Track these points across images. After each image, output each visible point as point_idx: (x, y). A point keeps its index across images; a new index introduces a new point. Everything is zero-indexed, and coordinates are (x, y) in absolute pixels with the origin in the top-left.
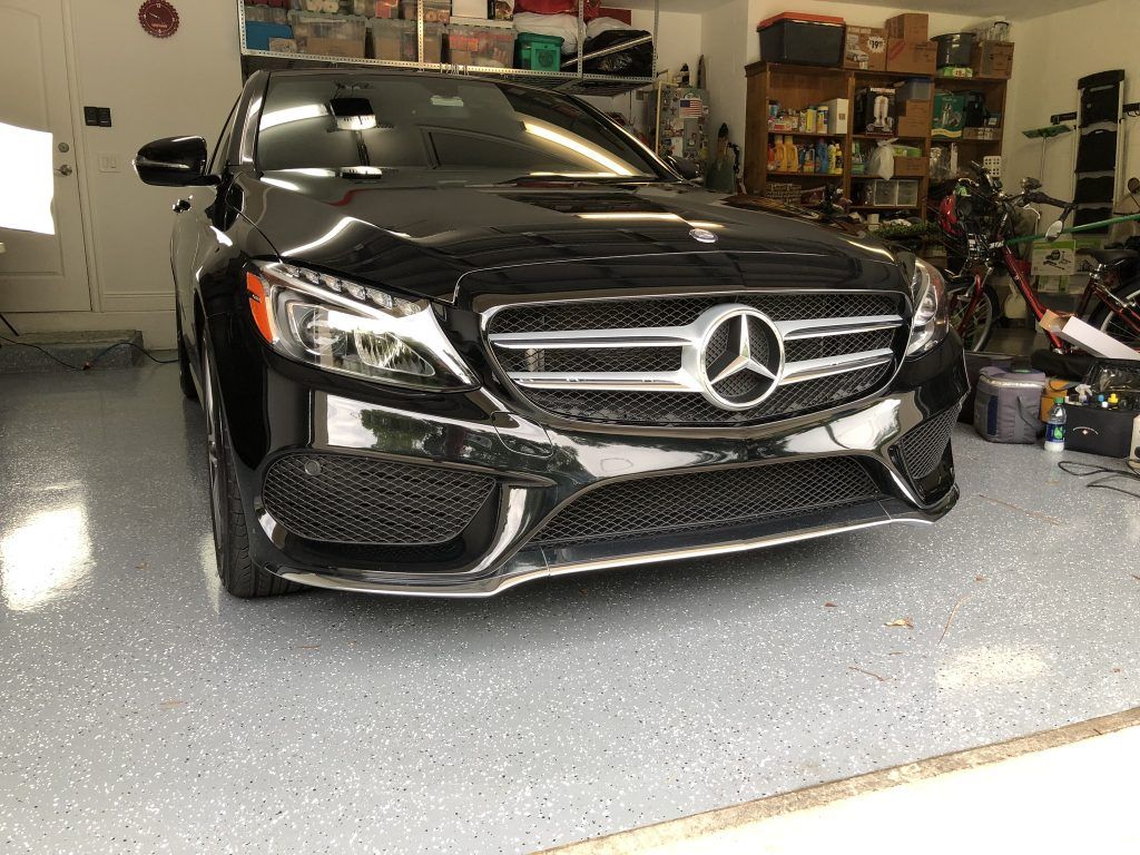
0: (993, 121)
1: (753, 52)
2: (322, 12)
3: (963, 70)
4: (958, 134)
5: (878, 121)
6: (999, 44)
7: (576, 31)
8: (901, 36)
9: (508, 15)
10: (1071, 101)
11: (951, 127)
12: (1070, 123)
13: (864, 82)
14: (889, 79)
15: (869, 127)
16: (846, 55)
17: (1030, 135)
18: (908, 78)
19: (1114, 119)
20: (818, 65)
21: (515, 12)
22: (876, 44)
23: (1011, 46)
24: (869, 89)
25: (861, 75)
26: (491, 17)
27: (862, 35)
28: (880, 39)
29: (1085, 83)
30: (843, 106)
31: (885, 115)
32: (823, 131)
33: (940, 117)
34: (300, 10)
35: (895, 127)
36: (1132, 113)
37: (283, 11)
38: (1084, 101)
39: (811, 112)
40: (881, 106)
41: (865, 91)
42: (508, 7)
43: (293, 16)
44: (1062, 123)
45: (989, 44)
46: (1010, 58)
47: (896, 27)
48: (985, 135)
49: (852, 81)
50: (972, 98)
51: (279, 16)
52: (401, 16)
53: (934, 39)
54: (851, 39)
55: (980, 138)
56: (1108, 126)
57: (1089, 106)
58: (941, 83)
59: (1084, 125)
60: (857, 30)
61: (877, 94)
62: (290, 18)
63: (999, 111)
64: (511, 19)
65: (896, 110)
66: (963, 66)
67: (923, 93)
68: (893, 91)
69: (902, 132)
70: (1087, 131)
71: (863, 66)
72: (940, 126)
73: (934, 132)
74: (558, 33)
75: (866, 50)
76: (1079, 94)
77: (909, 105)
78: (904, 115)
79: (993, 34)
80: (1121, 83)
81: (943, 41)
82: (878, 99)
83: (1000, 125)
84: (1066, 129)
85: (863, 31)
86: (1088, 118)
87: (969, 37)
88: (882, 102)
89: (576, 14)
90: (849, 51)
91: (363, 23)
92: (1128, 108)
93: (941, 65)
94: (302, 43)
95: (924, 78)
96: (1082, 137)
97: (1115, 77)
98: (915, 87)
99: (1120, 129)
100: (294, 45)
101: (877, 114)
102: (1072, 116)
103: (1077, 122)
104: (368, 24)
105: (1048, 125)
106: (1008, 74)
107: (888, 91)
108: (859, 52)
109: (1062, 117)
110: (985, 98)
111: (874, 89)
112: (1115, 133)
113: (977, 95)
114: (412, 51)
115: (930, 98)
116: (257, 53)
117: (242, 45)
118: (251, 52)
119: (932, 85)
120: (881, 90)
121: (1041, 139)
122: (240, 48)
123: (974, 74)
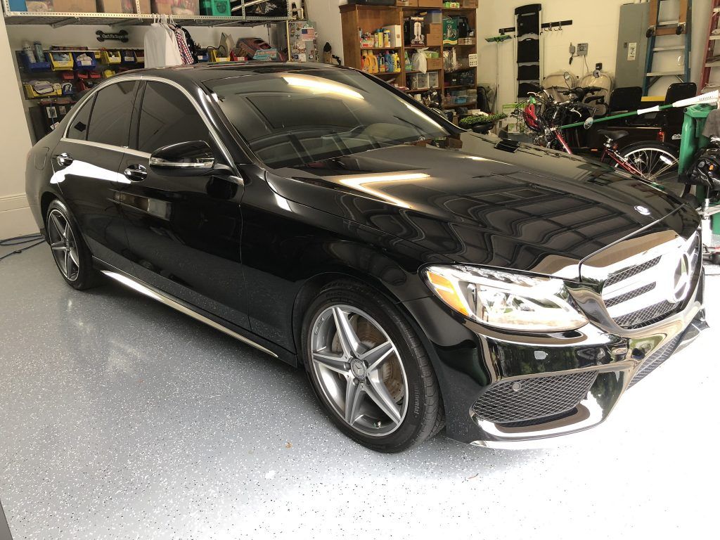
0: (471, 34)
3: (455, 4)
4: (455, 42)
5: (416, 38)
10: (511, 21)
11: (452, 39)
12: (511, 34)
13: (408, 14)
14: (418, 11)
15: (413, 42)
17: (489, 40)
18: (430, 10)
19: (537, 32)
24: (410, 19)
25: (405, 9)
29: (519, 11)
30: (398, 30)
31: (420, 34)
32: (388, 46)
33: (447, 33)
35: (425, 41)
36: (547, 29)
38: (519, 21)
39: (380, 34)
40: (417, 28)
41: (408, 19)
44: (507, 34)
48: (468, 42)
49: (401, 14)
50: (461, 20)
55: (466, 44)
56: (533, 36)
57: (521, 24)
58: (444, 11)
59: (519, 35)
61: (414, 21)
63: (473, 27)
65: (425, 30)
66: (455, 1)
67: (437, 19)
68: (422, 19)
69: (430, 43)
70: (522, 39)
71: (407, 4)
72: (446, 38)
73: (445, 42)
76: (516, 17)
77: (431, 26)
78: (429, 33)
80: (540, 12)
82: (416, 24)
83: (475, 36)
84: (509, 37)
86: (522, 31)
88: (418, 26)
92: (545, 26)
93: (444, 2)
94: (51, 4)
95: (437, 10)
96: (519, 42)
97: (537, 8)
98: (434, 15)
99: (541, 38)
100: (45, 5)
101: (416, 34)
102: (513, 29)
103: (516, 33)
105: (499, 35)
106: (477, 5)
107: (420, 18)
109: (506, 30)
110: (467, 19)
111: (413, 18)
112: (538, 40)
113: (462, 18)
114: (130, 6)
115: (441, 22)
116: (19, 14)
117: (6, 9)
118: (12, 14)
119: (441, 14)
120: (415, 18)
121: (495, 43)
122: (4, 11)
123: (461, 5)
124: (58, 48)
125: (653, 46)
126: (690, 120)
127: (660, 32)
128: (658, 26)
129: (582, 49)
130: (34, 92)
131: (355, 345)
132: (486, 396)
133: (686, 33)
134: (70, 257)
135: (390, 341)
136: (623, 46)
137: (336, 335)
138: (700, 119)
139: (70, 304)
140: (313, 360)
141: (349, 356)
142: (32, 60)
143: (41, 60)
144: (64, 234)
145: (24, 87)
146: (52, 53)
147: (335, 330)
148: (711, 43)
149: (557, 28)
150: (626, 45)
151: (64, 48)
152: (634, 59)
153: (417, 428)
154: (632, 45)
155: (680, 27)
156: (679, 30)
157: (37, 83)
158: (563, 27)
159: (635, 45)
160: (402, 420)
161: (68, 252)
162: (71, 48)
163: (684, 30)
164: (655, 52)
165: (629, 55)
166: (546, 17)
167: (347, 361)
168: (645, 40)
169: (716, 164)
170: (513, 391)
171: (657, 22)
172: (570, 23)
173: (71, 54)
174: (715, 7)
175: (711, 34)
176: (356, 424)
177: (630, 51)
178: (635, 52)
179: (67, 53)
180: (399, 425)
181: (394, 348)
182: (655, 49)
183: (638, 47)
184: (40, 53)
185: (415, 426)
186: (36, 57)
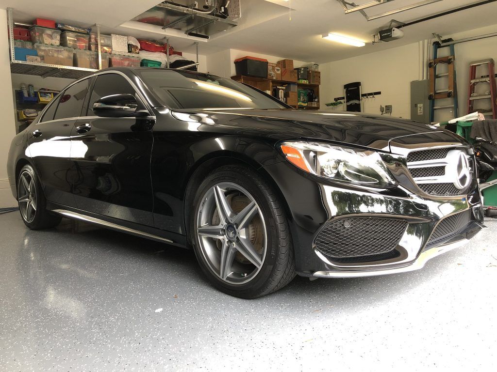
0: (316, 100)
1: (233, 72)
2: (52, 45)
3: (306, 81)
4: (306, 104)
5: (280, 99)
6: (316, 72)
7: (166, 59)
8: (285, 67)
9: (137, 51)
10: (341, 93)
11: (303, 102)
12: (342, 101)
13: (274, 85)
14: (282, 83)
16: (268, 74)
17: (328, 105)
18: (288, 84)
19: (359, 99)
20: (259, 77)
21: (140, 50)
22: (278, 70)
23: (320, 73)
25: (274, 82)
26: (129, 52)
27: (273, 67)
28: (279, 68)
29: (347, 87)
31: (283, 97)
33: (300, 98)
34: (40, 43)
35: (286, 102)
36: (365, 97)
37: (31, 44)
38: (347, 93)
40: (281, 94)
41: (275, 88)
42: (137, 47)
43: (37, 46)
44: (339, 101)
45: (313, 72)
46: (320, 77)
47: (283, 64)
48: (314, 105)
49: (271, 84)
50: (310, 91)
51: (29, 45)
52: (90, 49)
53: (295, 69)
54: (270, 68)
55: (313, 106)
56: (356, 102)
57: (348, 95)
58: (299, 85)
59: (347, 101)
60: (271, 65)
61: (280, 89)
62: (35, 47)
63: (317, 96)
64: (138, 53)
65: (286, 95)
66: (305, 80)
67: (294, 89)
68: (285, 88)
69: (289, 103)
70: (349, 104)
71: (274, 78)
72: (300, 101)
73: (299, 104)
74: (158, 60)
75: (274, 72)
76: (345, 91)
77: (290, 93)
78: (289, 97)
79: (313, 68)
80: (360, 87)
81: (298, 69)
82: (280, 91)
83: (318, 101)
84: (341, 103)
85: (273, 65)
86: (349, 99)
87: (306, 68)
88: (281, 92)
89: (166, 53)
90: (269, 72)
91: (72, 51)
92: (363, 95)
93: (299, 79)
94: (43, 58)
95: (294, 83)
96: (347, 106)
97: (357, 85)
98: (292, 86)
99: (361, 102)
100: (39, 59)
101: (280, 97)
102: (343, 98)
103: (345, 100)
104: (74, 51)
105: (335, 102)
106: (320, 83)
107: (283, 88)
108: (273, 73)
109: (339, 99)
110: (313, 91)
111: (278, 87)
112: (360, 104)
113: (311, 90)
114: (95, 65)
115: (296, 91)
116: (20, 62)
117: (12, 58)
118: (16, 62)
119: (296, 86)
120: (280, 87)
121: (332, 107)
122: (11, 59)
123: (309, 82)
124: (45, 89)
125: (433, 105)
126: (461, 129)
127: (437, 96)
128: (436, 93)
129: (388, 109)
130: (24, 115)
131: (229, 213)
132: (324, 232)
133: (454, 97)
134: (31, 205)
135: (254, 201)
136: (414, 106)
137: (216, 211)
138: (467, 127)
139: (26, 241)
140: (198, 234)
141: (225, 223)
142: (26, 95)
143: (32, 96)
144: (29, 189)
145: (18, 113)
146: (40, 93)
147: (215, 206)
148: (471, 102)
149: (371, 96)
150: (416, 106)
151: (49, 90)
152: (422, 114)
153: (273, 267)
154: (420, 105)
155: (450, 93)
156: (449, 95)
157: (27, 110)
158: (375, 96)
159: (422, 105)
160: (262, 264)
161: (30, 202)
162: (53, 90)
163: (452, 95)
164: (435, 109)
165: (419, 111)
166: (364, 90)
167: (222, 227)
168: (428, 102)
169: (481, 151)
170: (345, 228)
171: (435, 91)
172: (379, 93)
173: (52, 94)
174: (472, 79)
175: (470, 96)
176: (228, 278)
177: (419, 109)
178: (422, 110)
179: (50, 93)
180: (260, 268)
181: (257, 206)
182: (435, 108)
183: (424, 107)
184: (32, 92)
185: (272, 266)
186: (29, 95)
